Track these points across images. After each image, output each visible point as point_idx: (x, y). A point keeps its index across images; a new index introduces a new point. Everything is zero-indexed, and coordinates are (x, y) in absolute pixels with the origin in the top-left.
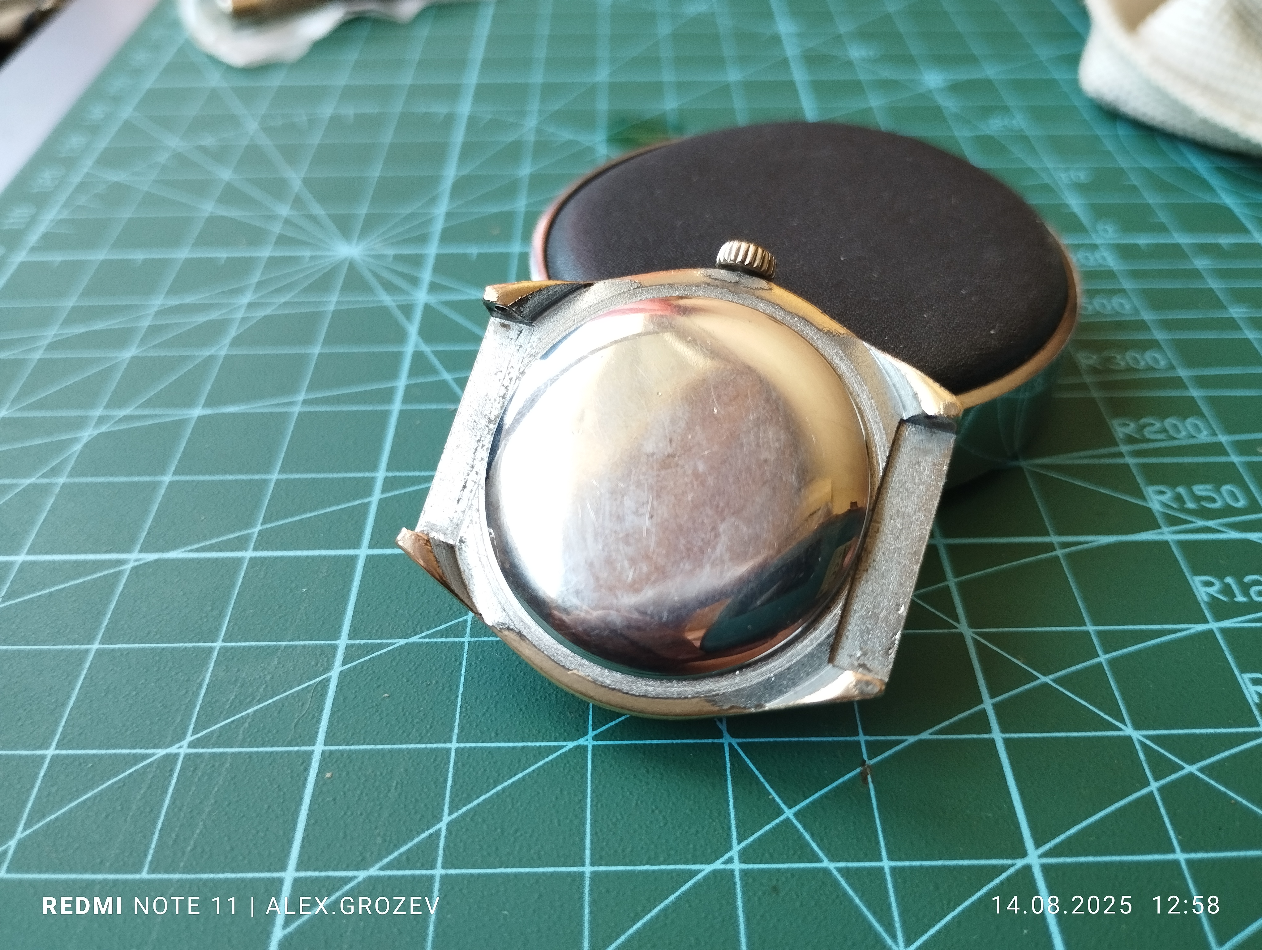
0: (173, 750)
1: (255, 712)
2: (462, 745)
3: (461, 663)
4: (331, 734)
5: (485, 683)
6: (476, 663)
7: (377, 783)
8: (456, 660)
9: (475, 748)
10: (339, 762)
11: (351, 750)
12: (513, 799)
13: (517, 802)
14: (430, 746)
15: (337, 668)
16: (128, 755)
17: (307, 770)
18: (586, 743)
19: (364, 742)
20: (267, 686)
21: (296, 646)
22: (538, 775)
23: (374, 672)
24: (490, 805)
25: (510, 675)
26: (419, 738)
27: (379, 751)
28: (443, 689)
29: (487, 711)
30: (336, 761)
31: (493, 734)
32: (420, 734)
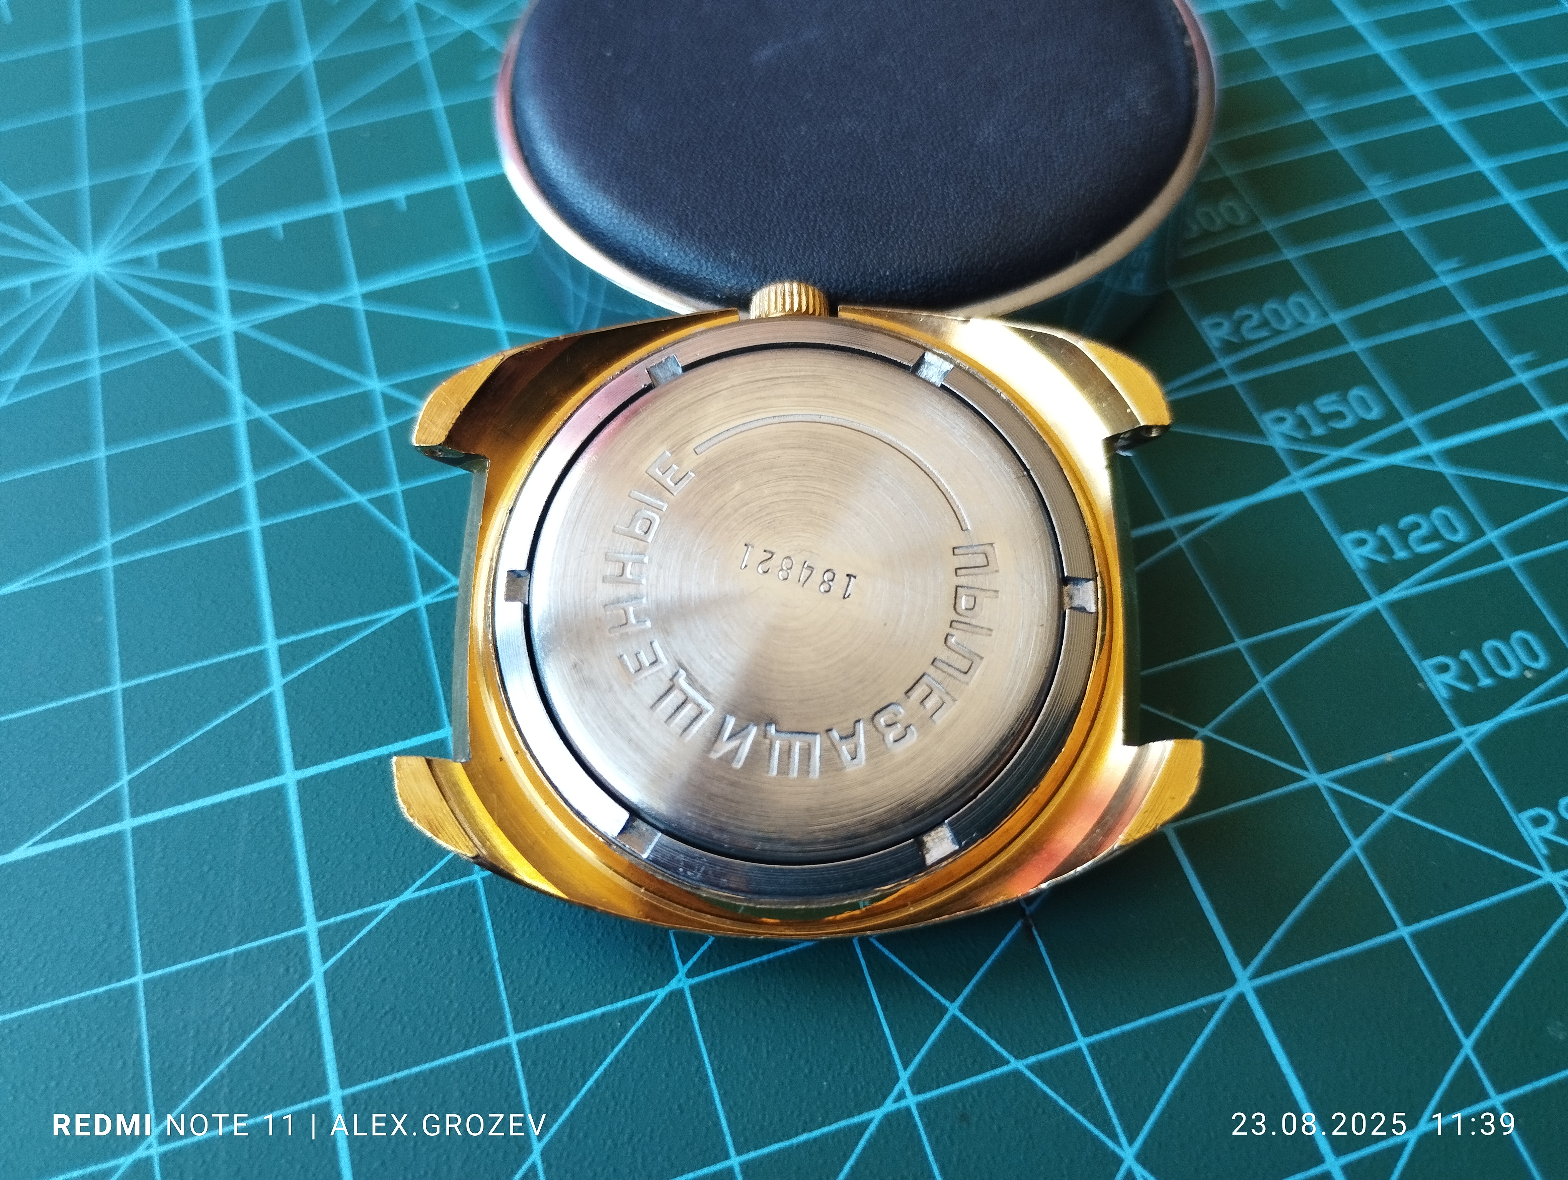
0: (140, 1153)
2: (523, 1035)
3: (482, 915)
4: (345, 1070)
5: (524, 934)
6: (501, 909)
8: (474, 911)
9: (541, 1035)
10: (370, 1107)
11: (378, 1086)
12: (613, 1092)
13: (620, 1095)
14: (481, 1048)
15: (318, 968)
18: (681, 985)
21: (249, 951)
22: (632, 1049)
23: (370, 960)
24: (588, 1110)
26: (464, 1042)
27: (417, 1075)
28: (471, 959)
29: (539, 975)
31: (558, 1007)
32: (464, 1036)
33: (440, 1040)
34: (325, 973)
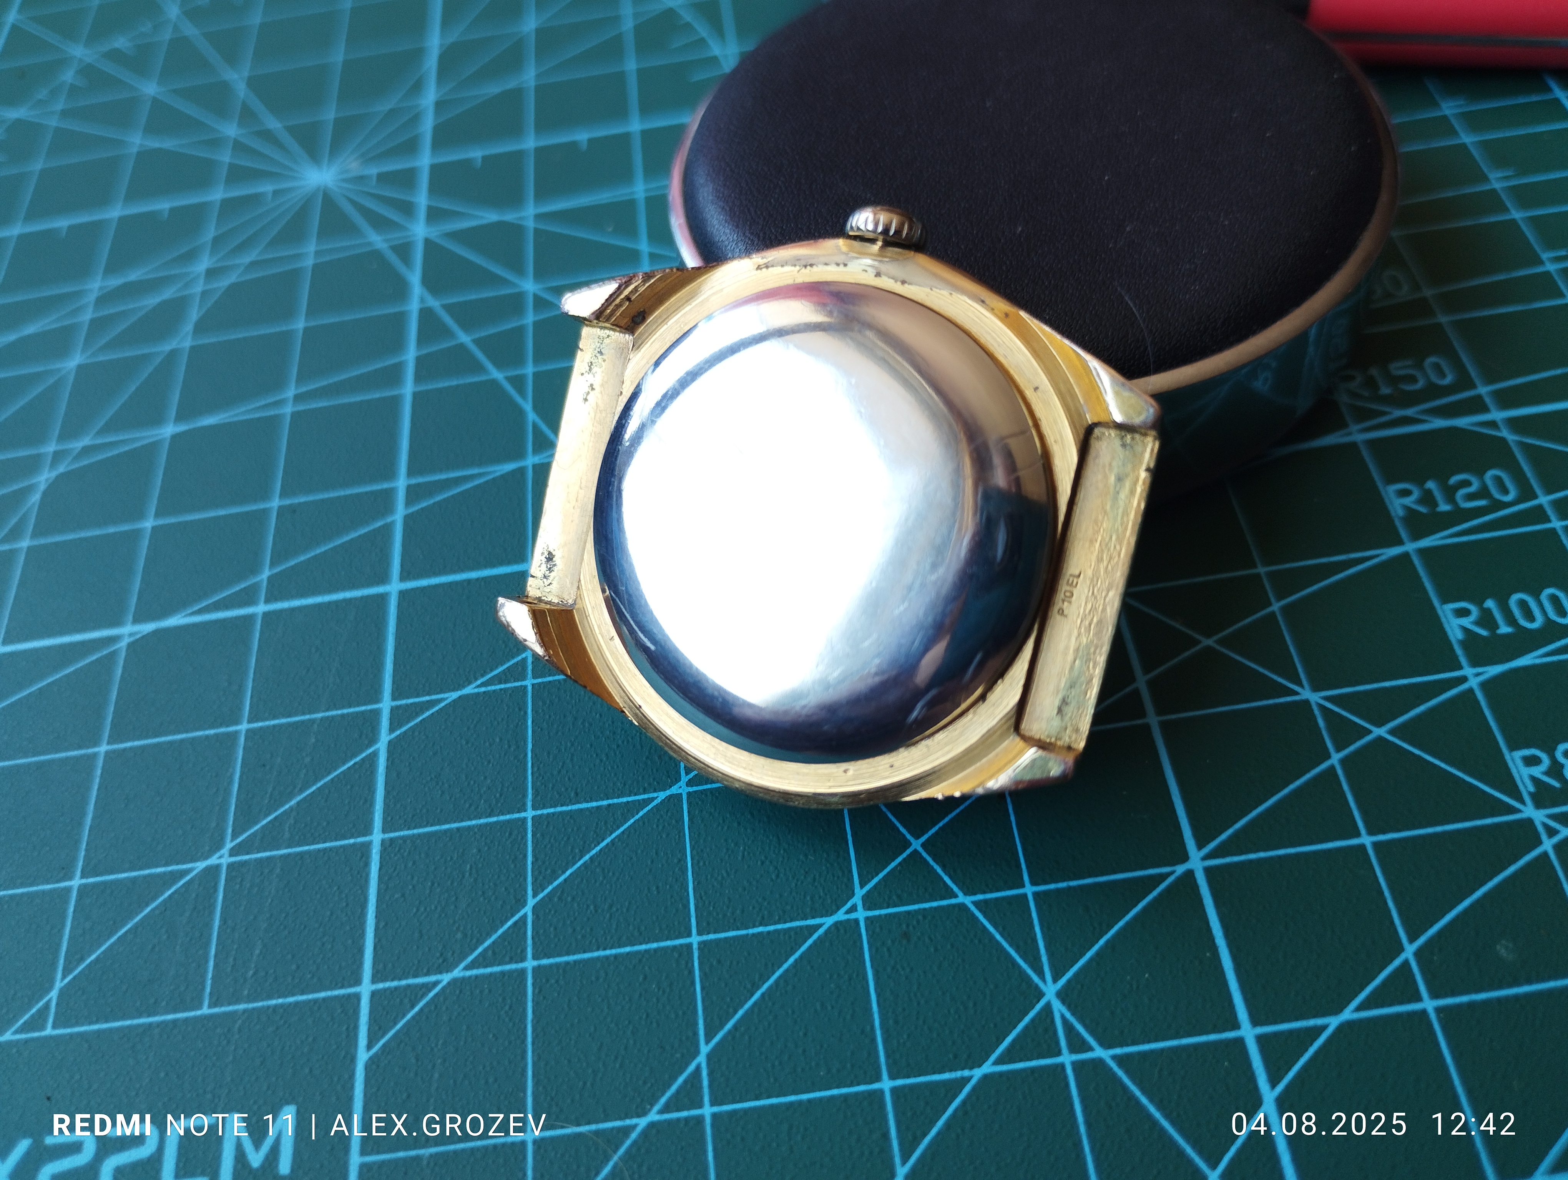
0: (213, 861)
1: (298, 803)
2: (539, 812)
3: (526, 713)
4: (389, 819)
5: (557, 733)
6: (543, 711)
7: (449, 870)
8: (520, 709)
9: (554, 814)
10: (402, 851)
11: (414, 835)
12: (603, 869)
13: (609, 872)
14: (502, 818)
15: (385, 738)
16: (165, 873)
17: (367, 864)
18: (680, 791)
19: (427, 823)
20: (307, 771)
21: (333, 717)
22: (628, 836)
23: (427, 737)
24: (579, 879)
25: (584, 720)
26: (489, 811)
27: (446, 831)
28: (510, 747)
29: (562, 767)
30: (399, 850)
31: (572, 794)
32: (490, 806)
33: (470, 806)
34: (389, 742)
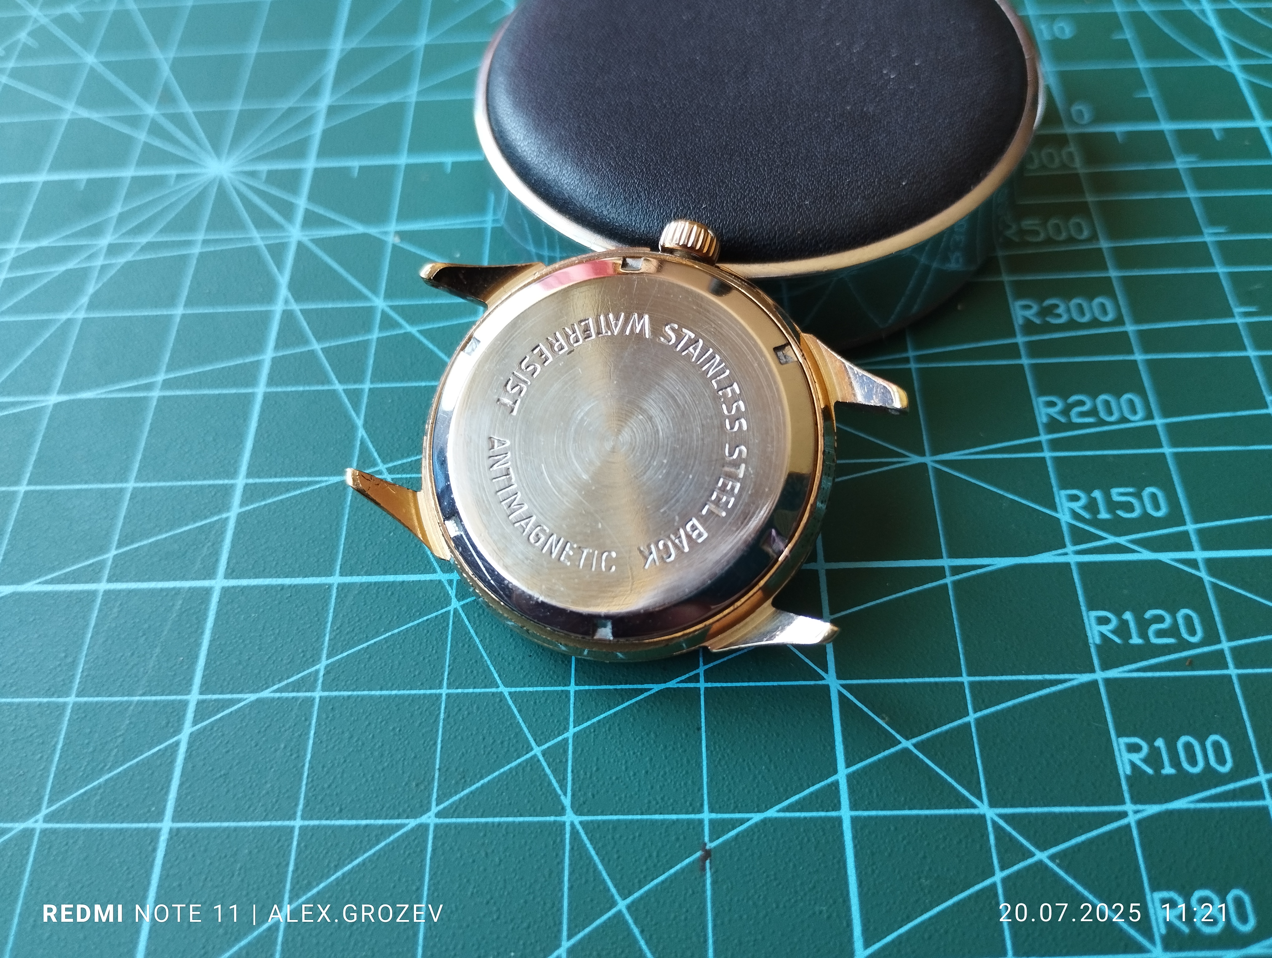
0: (29, 824)
2: (306, 823)
3: (310, 724)
4: (179, 809)
5: (334, 748)
7: (222, 867)
8: (306, 720)
9: (318, 826)
10: (185, 842)
11: (197, 828)
14: (275, 823)
15: (188, 729)
17: (154, 850)
18: (428, 821)
19: (211, 818)
20: (118, 752)
21: (148, 702)
22: (378, 859)
23: (223, 734)
26: (264, 814)
27: (226, 829)
28: (291, 755)
29: (333, 782)
31: (337, 809)
32: (265, 811)
33: (249, 808)
34: (191, 734)
